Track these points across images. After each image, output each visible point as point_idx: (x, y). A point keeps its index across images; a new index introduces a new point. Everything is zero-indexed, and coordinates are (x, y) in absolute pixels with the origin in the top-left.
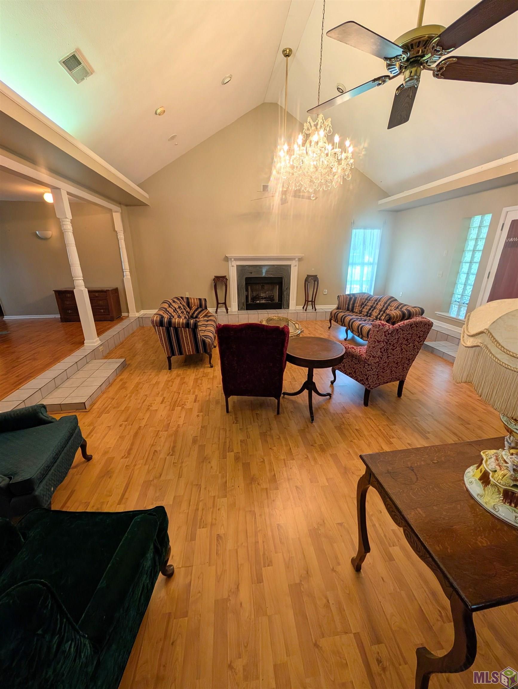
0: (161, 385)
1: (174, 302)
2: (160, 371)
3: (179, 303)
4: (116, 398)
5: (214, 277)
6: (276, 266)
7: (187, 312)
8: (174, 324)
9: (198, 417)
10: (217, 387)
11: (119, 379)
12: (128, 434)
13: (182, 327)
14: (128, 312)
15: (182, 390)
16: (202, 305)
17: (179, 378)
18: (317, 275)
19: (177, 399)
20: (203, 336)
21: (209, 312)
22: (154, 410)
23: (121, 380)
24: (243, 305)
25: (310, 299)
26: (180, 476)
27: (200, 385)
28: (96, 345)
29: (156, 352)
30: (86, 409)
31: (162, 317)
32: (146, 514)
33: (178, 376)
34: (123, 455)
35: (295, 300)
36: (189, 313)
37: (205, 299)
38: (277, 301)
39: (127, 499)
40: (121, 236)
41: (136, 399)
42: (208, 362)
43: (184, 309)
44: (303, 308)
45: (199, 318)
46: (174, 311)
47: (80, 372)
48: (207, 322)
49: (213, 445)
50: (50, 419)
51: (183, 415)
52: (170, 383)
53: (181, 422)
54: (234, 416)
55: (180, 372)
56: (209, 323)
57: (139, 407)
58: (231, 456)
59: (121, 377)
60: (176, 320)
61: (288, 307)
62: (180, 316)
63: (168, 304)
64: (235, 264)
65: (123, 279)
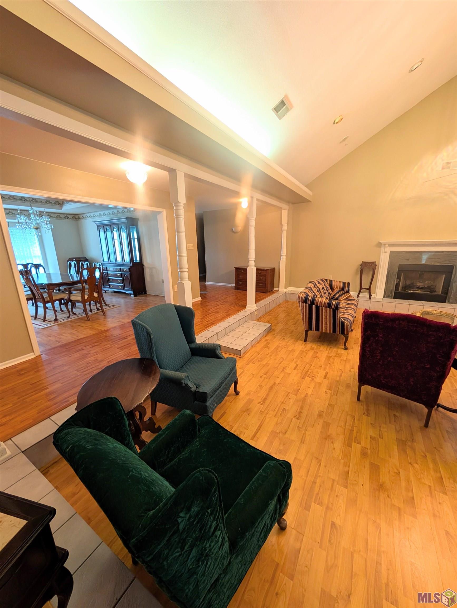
0: (296, 354)
1: (319, 283)
2: (297, 341)
3: (323, 284)
4: (260, 354)
5: (362, 263)
6: (445, 253)
7: (329, 293)
8: (316, 302)
9: (326, 393)
10: (350, 371)
11: (265, 339)
12: (265, 386)
13: (324, 306)
14: (279, 287)
15: (314, 363)
16: (345, 289)
17: (313, 352)
19: (309, 370)
20: (342, 318)
21: (350, 296)
22: (287, 373)
23: (266, 340)
24: (391, 293)
26: (302, 442)
27: (331, 364)
28: (253, 309)
29: (295, 324)
30: (240, 355)
31: (307, 295)
32: (277, 463)
33: (312, 349)
34: (259, 401)
36: (330, 295)
37: (349, 283)
38: (440, 293)
39: (258, 438)
40: (285, 228)
41: (275, 359)
42: (342, 344)
43: (327, 290)
45: (340, 300)
46: (318, 291)
47: (241, 327)
48: (348, 305)
49: (338, 427)
50: (221, 356)
51: (312, 385)
52: (304, 354)
53: (310, 392)
54: (365, 408)
55: (314, 346)
56: (349, 306)
57: (276, 366)
58: (356, 448)
59: (266, 338)
60: (319, 299)
62: (322, 296)
63: (314, 284)
64: (388, 250)
65: (280, 261)
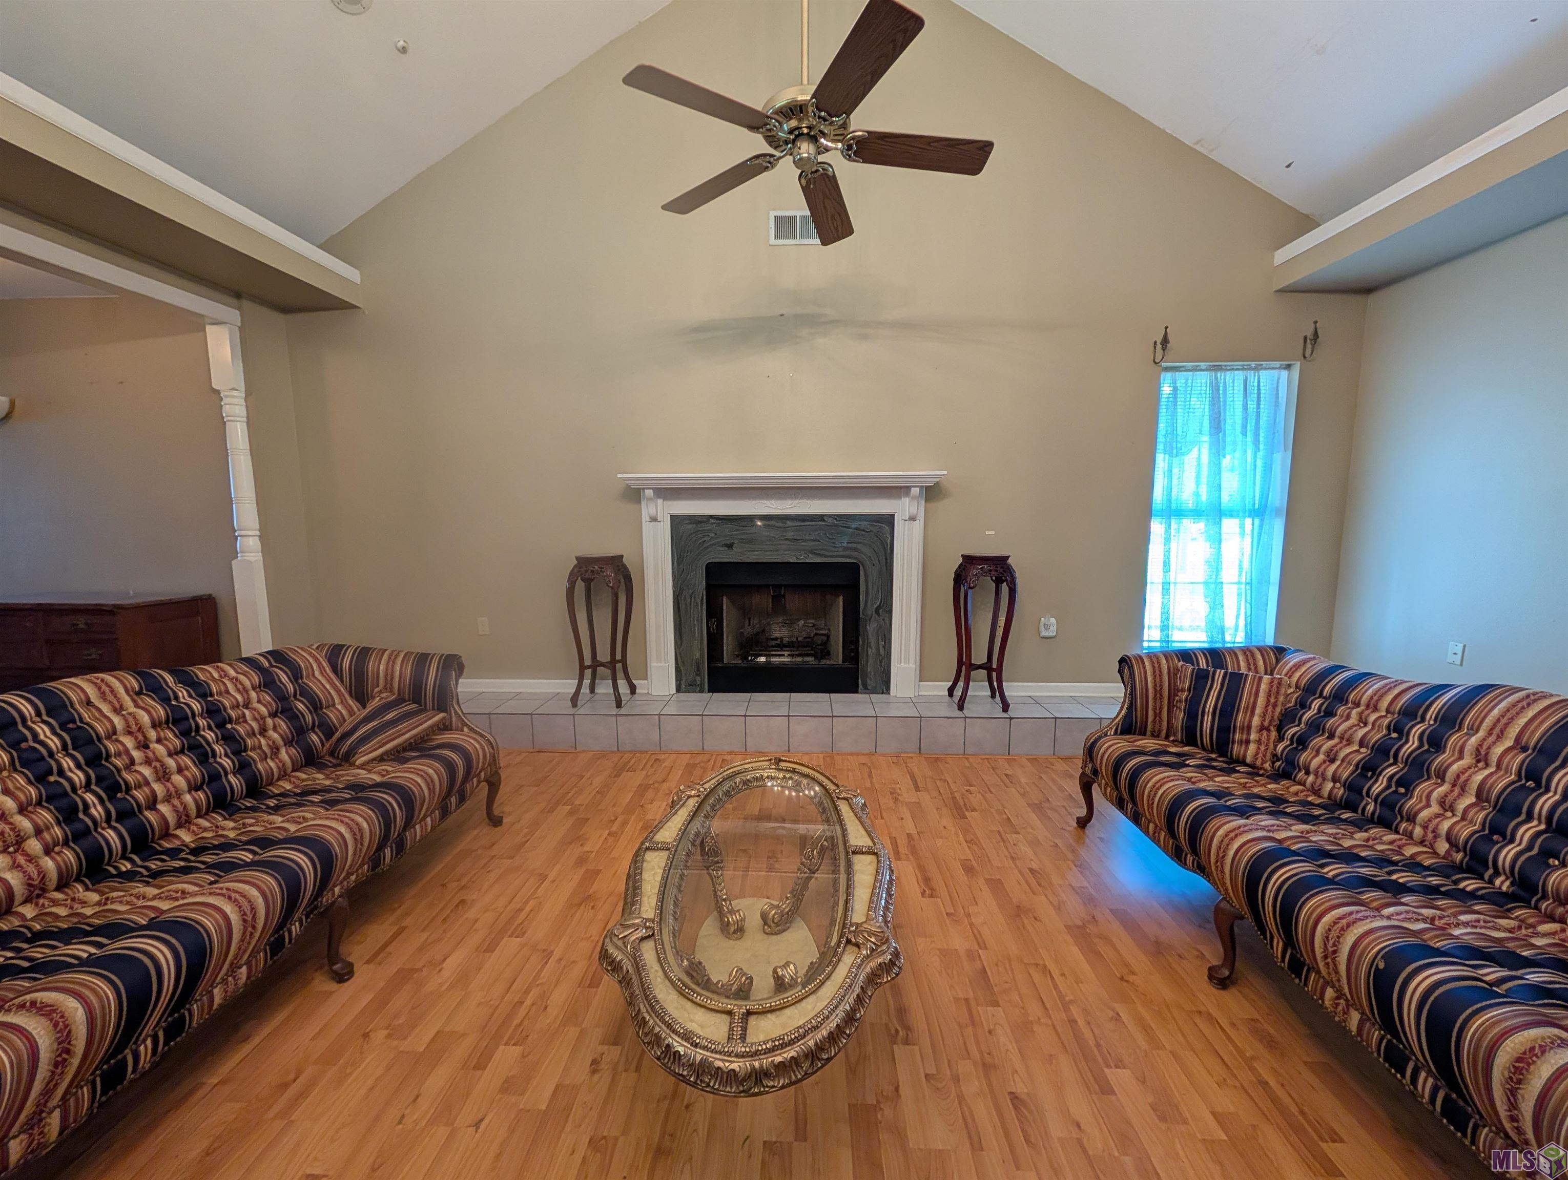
6: (830, 520)
18: (1008, 557)
24: (698, 672)
25: (980, 656)
35: (912, 661)
38: (840, 662)
44: (951, 692)
61: (884, 686)
64: (663, 510)
